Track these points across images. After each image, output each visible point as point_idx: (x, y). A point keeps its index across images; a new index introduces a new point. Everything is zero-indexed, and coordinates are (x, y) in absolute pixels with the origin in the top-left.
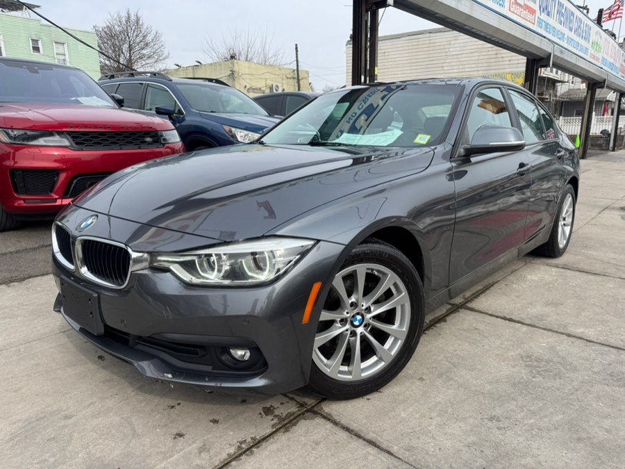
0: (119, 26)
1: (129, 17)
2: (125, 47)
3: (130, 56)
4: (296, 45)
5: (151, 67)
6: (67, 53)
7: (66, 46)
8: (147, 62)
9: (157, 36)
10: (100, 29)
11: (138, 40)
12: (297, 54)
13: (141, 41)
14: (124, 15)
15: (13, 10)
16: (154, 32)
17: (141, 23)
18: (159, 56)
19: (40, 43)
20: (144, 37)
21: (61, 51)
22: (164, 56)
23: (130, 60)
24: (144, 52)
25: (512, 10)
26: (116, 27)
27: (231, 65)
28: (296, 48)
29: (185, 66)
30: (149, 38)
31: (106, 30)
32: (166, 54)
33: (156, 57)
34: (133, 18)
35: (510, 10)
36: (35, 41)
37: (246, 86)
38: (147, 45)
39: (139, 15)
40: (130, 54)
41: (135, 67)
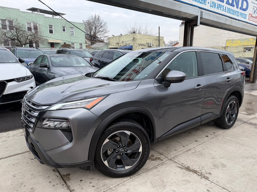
0: (92, 20)
1: (96, 17)
2: (94, 28)
3: (95, 31)
4: (159, 27)
5: (102, 35)
6: (74, 31)
7: (74, 28)
8: (101, 33)
9: (105, 24)
10: (85, 21)
11: (98, 25)
12: (159, 30)
13: (99, 26)
14: (94, 16)
15: (56, 16)
16: (104, 22)
17: (100, 18)
18: (106, 31)
19: (65, 28)
20: (101, 24)
21: (72, 30)
22: (107, 31)
23: (95, 33)
24: (100, 29)
25: (250, 19)
26: (91, 20)
27: (133, 36)
28: (159, 28)
29: (116, 36)
30: (102, 25)
31: (87, 22)
32: (108, 30)
33: (105, 31)
34: (97, 17)
35: (249, 19)
36: (64, 27)
37: (138, 44)
38: (101, 27)
39: (99, 16)
40: (95, 30)
41: (97, 35)
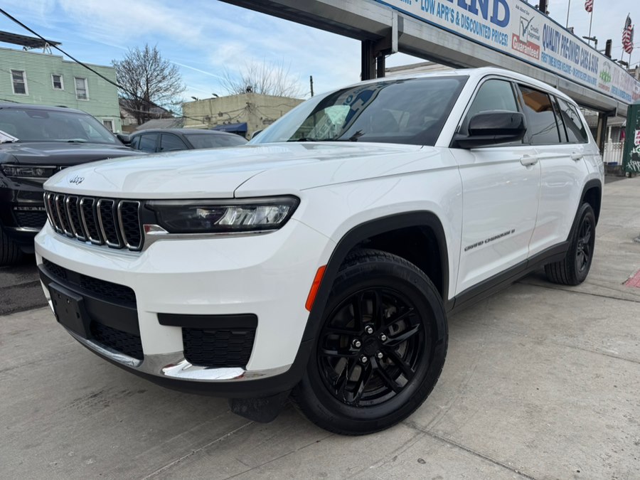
0: (137, 60)
1: (147, 51)
2: (143, 81)
3: (148, 89)
4: (311, 77)
5: (168, 99)
6: (87, 88)
7: (86, 81)
8: (164, 94)
9: (174, 70)
10: (119, 64)
11: (156, 74)
12: (312, 86)
13: (158, 75)
14: (142, 49)
15: (35, 47)
16: (171, 66)
17: (158, 57)
18: (176, 89)
19: (61, 79)
20: (162, 70)
21: (81, 86)
22: (181, 88)
23: (147, 94)
24: (160, 85)
25: (515, 47)
26: (134, 61)
27: (247, 98)
28: (311, 80)
29: (202, 99)
30: (166, 72)
31: (124, 64)
32: (183, 86)
33: (173, 90)
34: (151, 52)
35: (513, 48)
36: (57, 78)
37: (262, 118)
38: (164, 78)
39: (157, 49)
40: (147, 86)
41: (152, 99)
